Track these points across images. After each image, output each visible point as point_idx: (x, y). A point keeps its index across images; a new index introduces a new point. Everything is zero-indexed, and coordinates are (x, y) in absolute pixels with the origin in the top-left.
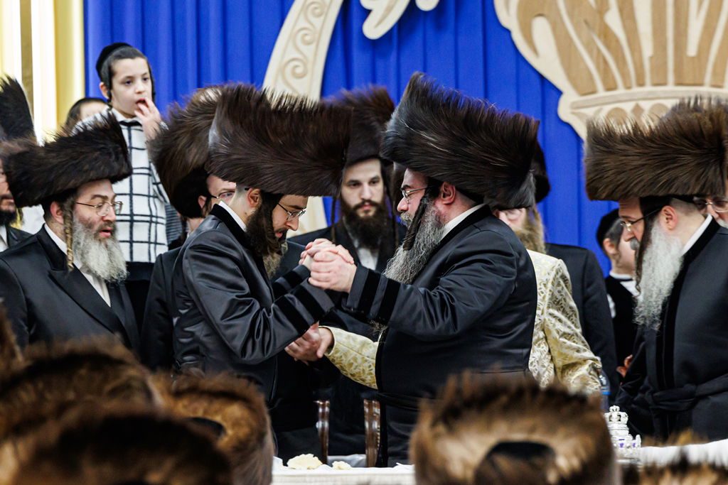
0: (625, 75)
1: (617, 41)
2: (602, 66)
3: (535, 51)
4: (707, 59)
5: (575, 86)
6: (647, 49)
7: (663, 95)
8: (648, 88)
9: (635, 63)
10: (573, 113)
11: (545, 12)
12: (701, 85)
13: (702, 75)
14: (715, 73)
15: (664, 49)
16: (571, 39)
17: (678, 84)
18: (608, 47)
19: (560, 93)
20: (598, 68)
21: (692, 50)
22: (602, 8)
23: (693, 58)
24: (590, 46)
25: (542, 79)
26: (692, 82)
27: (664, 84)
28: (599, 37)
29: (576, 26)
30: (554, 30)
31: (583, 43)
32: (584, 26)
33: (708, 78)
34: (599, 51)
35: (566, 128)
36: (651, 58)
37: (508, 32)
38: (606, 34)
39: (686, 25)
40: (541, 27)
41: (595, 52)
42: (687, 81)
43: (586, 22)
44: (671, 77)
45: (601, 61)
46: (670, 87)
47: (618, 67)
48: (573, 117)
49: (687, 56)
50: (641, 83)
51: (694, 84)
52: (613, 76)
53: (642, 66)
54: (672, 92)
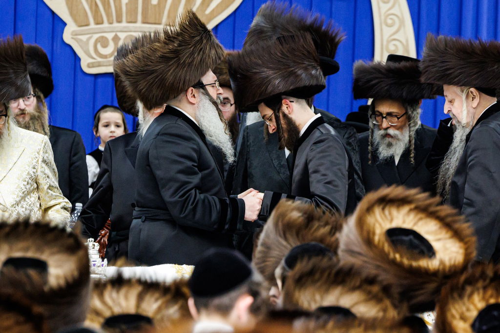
0: (109, 15)
2: (94, 8)
5: (75, 21)
7: (133, 30)
8: (124, 24)
10: (72, 38)
13: (161, 17)
17: (144, 23)
19: (65, 24)
20: (91, 8)
23: (155, 6)
25: (53, 13)
26: (153, 22)
27: (135, 22)
35: (68, 48)
46: (139, 24)
47: (105, 9)
48: (73, 40)
49: (151, 5)
50: (119, 21)
51: (155, 24)
52: (101, 15)
53: (121, 8)
54: (140, 27)
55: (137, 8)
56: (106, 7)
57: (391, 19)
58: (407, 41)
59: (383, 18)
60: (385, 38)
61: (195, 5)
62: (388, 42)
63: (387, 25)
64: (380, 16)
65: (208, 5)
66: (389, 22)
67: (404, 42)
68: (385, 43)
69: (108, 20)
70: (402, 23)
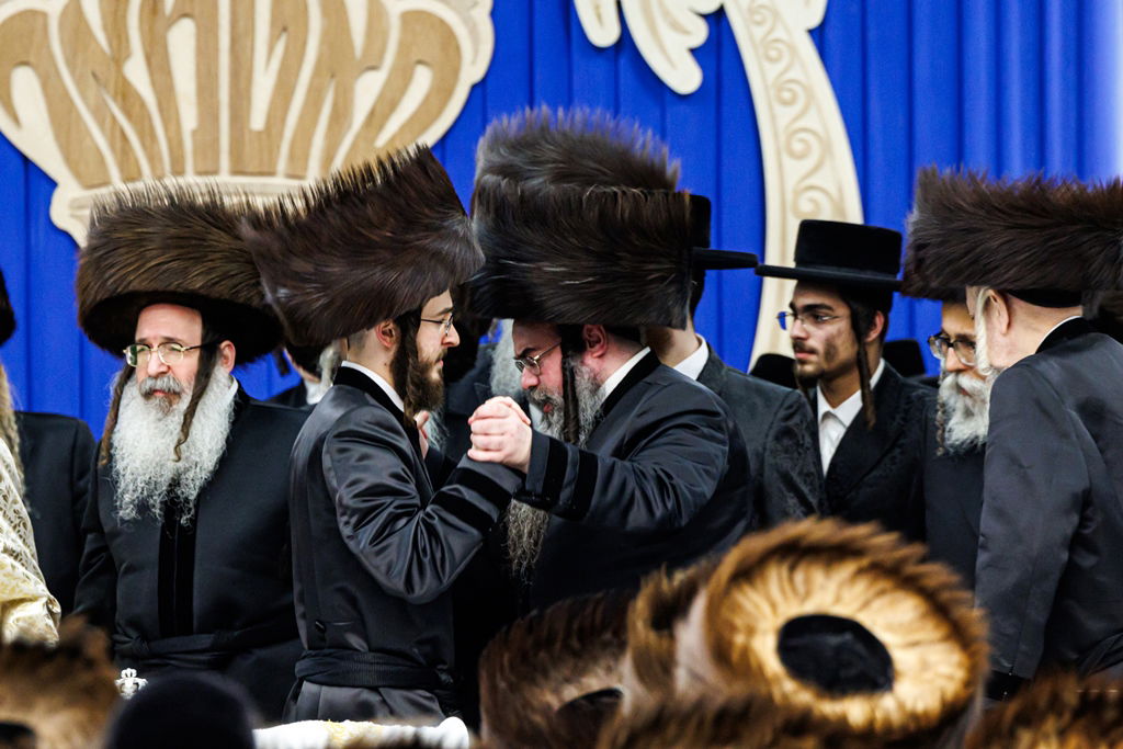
0: (153, 158)
1: (143, 105)
2: (118, 144)
3: (16, 119)
4: (281, 135)
5: (77, 175)
6: (189, 118)
8: (189, 178)
9: (169, 140)
10: (73, 216)
11: (32, 59)
12: (271, 174)
13: (273, 160)
14: (292, 157)
15: (216, 118)
16: (71, 102)
17: (236, 172)
18: (128, 114)
19: (53, 184)
20: (112, 146)
21: (257, 121)
22: (120, 55)
23: (259, 133)
24: (100, 113)
25: (26, 162)
26: (257, 170)
27: (215, 172)
28: (115, 99)
29: (79, 82)
30: (45, 86)
31: (89, 108)
32: (91, 80)
33: (282, 165)
34: (114, 118)
35: (62, 238)
36: (194, 133)
38: (126, 94)
39: (249, 82)
40: (24, 82)
41: (108, 121)
42: (250, 169)
43: (94, 75)
44: (225, 162)
45: (118, 134)
46: (223, 177)
47: (143, 145)
48: (73, 221)
49: (251, 131)
50: (178, 171)
51: (261, 174)
52: (136, 160)
53: (180, 143)
54: (227, 184)
55: (216, 140)
56: (148, 143)
57: (802, 140)
58: (840, 190)
59: (783, 138)
60: (791, 183)
61: (349, 127)
62: (798, 193)
63: (793, 155)
64: (776, 135)
65: (381, 127)
66: (798, 147)
67: (833, 191)
68: (789, 197)
70: (827, 148)
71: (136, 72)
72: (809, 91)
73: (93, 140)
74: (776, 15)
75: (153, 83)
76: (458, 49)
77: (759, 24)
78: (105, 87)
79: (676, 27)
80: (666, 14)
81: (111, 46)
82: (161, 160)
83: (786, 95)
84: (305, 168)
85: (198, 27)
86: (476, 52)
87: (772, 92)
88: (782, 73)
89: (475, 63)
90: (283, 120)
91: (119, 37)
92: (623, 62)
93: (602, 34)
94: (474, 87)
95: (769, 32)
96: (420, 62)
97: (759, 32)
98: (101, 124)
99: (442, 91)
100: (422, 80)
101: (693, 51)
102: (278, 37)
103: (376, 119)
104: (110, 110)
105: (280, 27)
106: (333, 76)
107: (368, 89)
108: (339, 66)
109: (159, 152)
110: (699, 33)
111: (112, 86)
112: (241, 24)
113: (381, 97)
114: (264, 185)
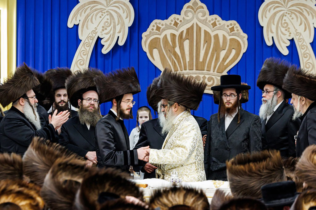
0: (180, 67)
1: (179, 56)
3: (154, 59)
4: (206, 63)
6: (188, 59)
7: (192, 73)
8: (188, 71)
11: (157, 47)
12: (204, 70)
13: (204, 68)
14: (208, 67)
15: (193, 59)
16: (165, 55)
17: (196, 70)
18: (176, 58)
20: (172, 64)
21: (201, 60)
22: (174, 47)
23: (201, 62)
24: (170, 58)
25: (155, 67)
27: (193, 70)
28: (173, 55)
29: (166, 52)
30: (159, 53)
31: (168, 57)
33: (206, 68)
34: (173, 59)
36: (188, 62)
37: (146, 53)
38: (175, 54)
39: (200, 52)
40: (155, 52)
41: (172, 59)
42: (199, 69)
43: (169, 50)
44: (194, 68)
45: (174, 62)
46: (194, 71)
47: (179, 64)
49: (200, 62)
50: (185, 70)
51: (202, 70)
52: (177, 67)
53: (186, 64)
54: (195, 72)
55: (193, 63)
56: (179, 63)
57: (309, 65)
59: (305, 64)
61: (219, 61)
63: (307, 68)
64: (303, 64)
65: (225, 61)
69: (180, 69)
70: (313, 66)
71: (177, 50)
72: (310, 55)
73: (168, 63)
74: (304, 40)
75: (181, 52)
76: (241, 46)
77: (300, 42)
78: (171, 53)
79: (284, 42)
80: (282, 40)
81: (172, 45)
82: (182, 67)
83: (305, 56)
84: (210, 69)
85: (189, 41)
86: (244, 47)
87: (303, 55)
88: (305, 52)
89: (244, 49)
90: (206, 60)
91: (174, 43)
92: (273, 49)
93: (269, 43)
94: (244, 53)
95: (302, 44)
96: (233, 49)
97: (300, 43)
98: (170, 61)
99: (237, 54)
100: (234, 52)
101: (287, 47)
102: (206, 43)
103: (224, 59)
104: (172, 57)
105: (206, 41)
106: (216, 51)
107: (223, 54)
108: (217, 49)
109: (182, 66)
110: (288, 43)
111: (172, 53)
112: (198, 41)
113: (225, 55)
114: (202, 72)
